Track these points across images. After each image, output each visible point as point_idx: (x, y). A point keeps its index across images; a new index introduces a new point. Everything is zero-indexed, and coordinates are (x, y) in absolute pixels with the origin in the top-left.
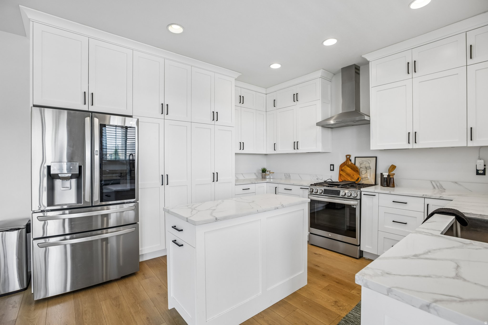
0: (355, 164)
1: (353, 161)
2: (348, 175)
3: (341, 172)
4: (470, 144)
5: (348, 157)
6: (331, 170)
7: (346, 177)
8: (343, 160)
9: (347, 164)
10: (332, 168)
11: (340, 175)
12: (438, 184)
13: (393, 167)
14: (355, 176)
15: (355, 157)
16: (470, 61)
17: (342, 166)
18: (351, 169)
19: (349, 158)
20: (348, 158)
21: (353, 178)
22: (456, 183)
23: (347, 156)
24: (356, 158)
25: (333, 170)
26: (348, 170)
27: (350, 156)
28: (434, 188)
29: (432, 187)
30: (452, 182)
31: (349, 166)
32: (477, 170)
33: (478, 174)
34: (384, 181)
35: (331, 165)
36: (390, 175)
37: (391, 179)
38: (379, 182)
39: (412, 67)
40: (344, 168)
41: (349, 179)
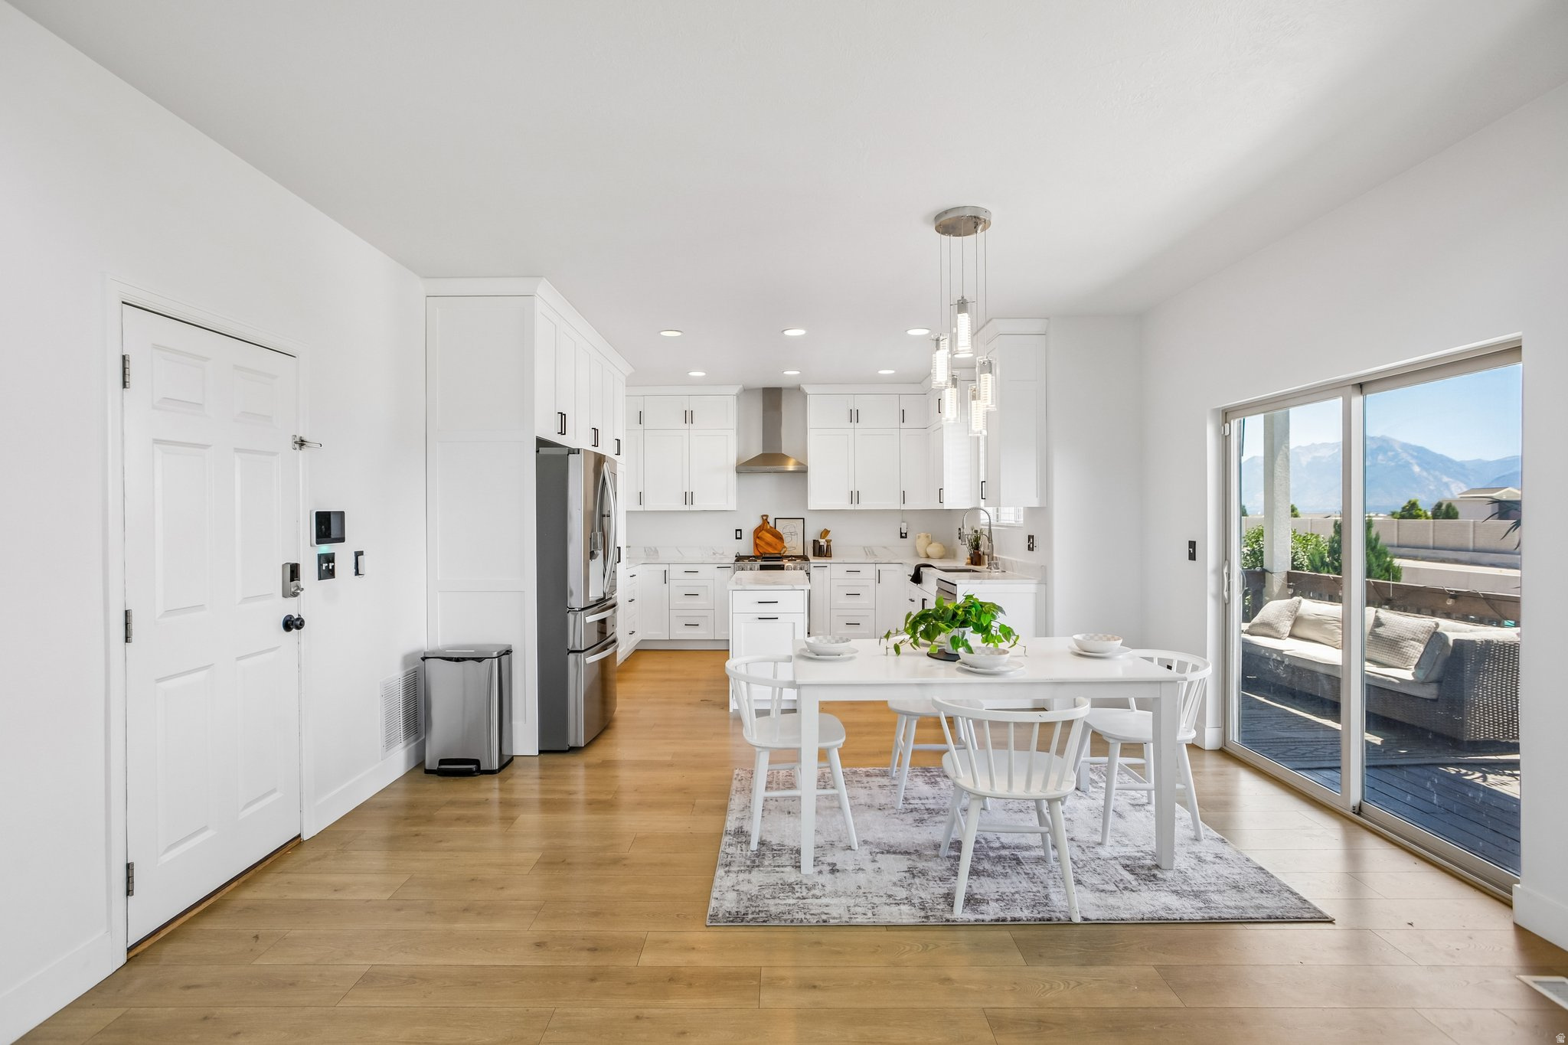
1: (772, 524)
2: (768, 544)
3: (758, 541)
4: (904, 507)
5: (765, 518)
6: (737, 538)
8: (757, 522)
10: (739, 534)
11: (756, 545)
13: (826, 532)
16: (902, 425)
17: (757, 533)
18: (772, 535)
19: (766, 520)
20: (765, 519)
21: (776, 549)
22: (885, 548)
23: (762, 516)
25: (741, 538)
26: (768, 537)
27: (767, 516)
28: (860, 554)
30: (882, 547)
31: (768, 531)
32: (901, 533)
33: (902, 537)
34: (822, 551)
35: (737, 531)
36: (827, 541)
37: (829, 548)
38: (810, 553)
39: (854, 416)
41: (771, 551)
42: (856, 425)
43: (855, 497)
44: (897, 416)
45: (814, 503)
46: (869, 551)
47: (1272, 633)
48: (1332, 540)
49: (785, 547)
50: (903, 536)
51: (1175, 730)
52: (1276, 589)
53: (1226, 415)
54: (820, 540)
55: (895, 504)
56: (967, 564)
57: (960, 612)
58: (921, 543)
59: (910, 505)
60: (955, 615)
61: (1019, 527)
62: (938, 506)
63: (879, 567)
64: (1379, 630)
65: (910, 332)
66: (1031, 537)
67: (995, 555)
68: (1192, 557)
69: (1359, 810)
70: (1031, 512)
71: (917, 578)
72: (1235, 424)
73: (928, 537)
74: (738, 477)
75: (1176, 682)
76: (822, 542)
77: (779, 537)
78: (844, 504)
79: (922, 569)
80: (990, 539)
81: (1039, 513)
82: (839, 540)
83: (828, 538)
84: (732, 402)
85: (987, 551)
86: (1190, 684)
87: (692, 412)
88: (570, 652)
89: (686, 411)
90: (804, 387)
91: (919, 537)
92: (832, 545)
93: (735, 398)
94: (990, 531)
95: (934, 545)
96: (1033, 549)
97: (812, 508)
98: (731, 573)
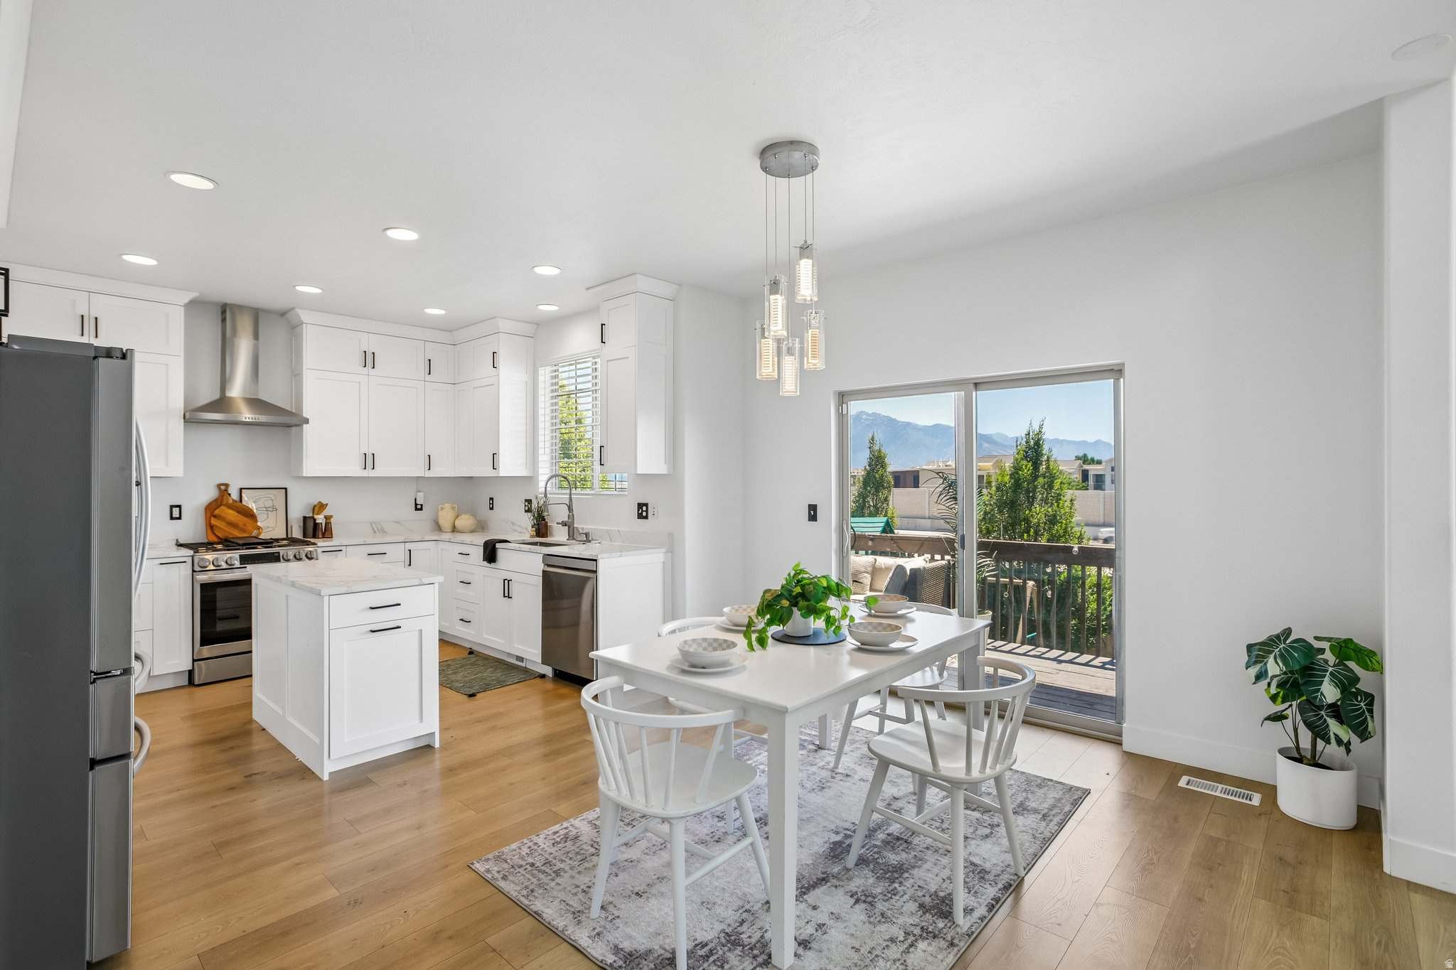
0: (241, 501)
1: (235, 496)
2: (232, 525)
3: (214, 521)
4: (428, 474)
5: (223, 487)
6: (175, 518)
7: (227, 529)
8: (210, 494)
9: (225, 502)
10: (176, 510)
11: (211, 527)
12: (379, 527)
13: (324, 506)
14: (248, 525)
15: (241, 489)
16: (428, 378)
17: (211, 510)
18: (238, 512)
19: (226, 490)
20: (223, 489)
21: (244, 531)
22: (398, 522)
23: (219, 486)
24: (243, 490)
25: (180, 519)
26: (231, 515)
27: (227, 485)
28: (375, 532)
29: (372, 531)
30: (395, 522)
31: (230, 507)
32: (416, 505)
33: (416, 509)
35: (172, 507)
36: (327, 518)
37: (328, 524)
38: (297, 533)
39: (369, 360)
40: (217, 512)
41: (236, 533)
42: (372, 372)
43: (369, 460)
44: (423, 366)
45: (311, 467)
49: (259, 528)
50: (418, 508)
53: (842, 397)
54: (316, 517)
55: (419, 471)
56: (532, 536)
58: (446, 517)
59: (437, 472)
61: (620, 495)
62: (493, 473)
66: (643, 505)
70: (641, 479)
71: (493, 556)
72: (849, 404)
73: (453, 508)
74: (185, 427)
76: (320, 519)
77: (250, 515)
78: (355, 470)
79: (497, 546)
80: (569, 509)
81: (656, 482)
82: (341, 511)
83: (324, 513)
85: (565, 518)
87: (96, 318)
88: (94, 763)
89: (82, 316)
90: (299, 311)
91: (442, 509)
92: (332, 520)
93: (183, 308)
94: (571, 499)
95: (463, 516)
96: (646, 517)
97: (304, 475)
98: (185, 570)
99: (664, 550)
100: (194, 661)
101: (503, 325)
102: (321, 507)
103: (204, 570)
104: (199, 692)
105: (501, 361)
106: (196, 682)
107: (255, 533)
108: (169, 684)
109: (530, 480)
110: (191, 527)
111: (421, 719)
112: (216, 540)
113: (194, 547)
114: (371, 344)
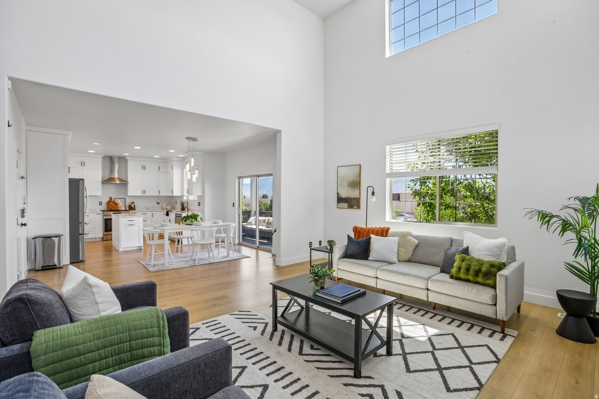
0: (115, 201)
1: (113, 200)
2: (113, 206)
3: (109, 206)
4: (159, 195)
7: (111, 207)
8: (107, 200)
9: (111, 201)
10: (101, 203)
11: (108, 207)
14: (116, 206)
15: (115, 198)
16: (159, 171)
17: (108, 203)
18: (114, 204)
20: (111, 198)
21: (115, 208)
22: (152, 207)
23: (110, 198)
24: (115, 199)
25: (101, 205)
26: (112, 204)
27: (111, 197)
33: (158, 204)
34: (131, 208)
35: (100, 202)
36: (134, 205)
37: (134, 207)
38: (127, 209)
39: (144, 168)
40: (109, 203)
41: (113, 208)
42: (145, 170)
43: (144, 192)
44: (157, 169)
45: (130, 194)
46: (147, 208)
47: (251, 224)
48: (270, 204)
49: (119, 207)
50: (158, 203)
51: (229, 235)
52: (253, 215)
53: (240, 178)
54: (132, 205)
55: (156, 194)
56: (181, 210)
57: (192, 216)
58: (164, 206)
59: (161, 194)
60: (191, 216)
61: (196, 200)
62: (172, 195)
63: (153, 212)
64: (268, 221)
65: (170, 151)
66: (199, 203)
67: (189, 208)
68: (234, 206)
69: (258, 247)
70: (199, 197)
71: (167, 214)
72: (241, 180)
73: (166, 204)
74: (102, 184)
75: (229, 225)
76: (132, 206)
77: (116, 204)
78: (141, 194)
79: (169, 212)
80: (187, 204)
81: (201, 197)
82: (138, 204)
83: (134, 204)
84: (100, 160)
85: (186, 206)
86: (233, 226)
87: (84, 162)
88: (80, 234)
89: (82, 162)
90: (127, 157)
91: (164, 204)
92: (135, 206)
93: (101, 159)
94: (187, 201)
95: (169, 206)
96: (200, 206)
97: (128, 195)
98: (101, 216)
99: (201, 213)
100: (104, 235)
101: (174, 159)
102: (133, 203)
103: (105, 216)
104: (104, 242)
105: (174, 168)
106: (104, 240)
107: (118, 209)
108: (99, 240)
109: (182, 197)
110: (104, 207)
111: (139, 243)
112: (109, 210)
113: (103, 211)
114: (145, 164)
